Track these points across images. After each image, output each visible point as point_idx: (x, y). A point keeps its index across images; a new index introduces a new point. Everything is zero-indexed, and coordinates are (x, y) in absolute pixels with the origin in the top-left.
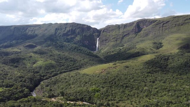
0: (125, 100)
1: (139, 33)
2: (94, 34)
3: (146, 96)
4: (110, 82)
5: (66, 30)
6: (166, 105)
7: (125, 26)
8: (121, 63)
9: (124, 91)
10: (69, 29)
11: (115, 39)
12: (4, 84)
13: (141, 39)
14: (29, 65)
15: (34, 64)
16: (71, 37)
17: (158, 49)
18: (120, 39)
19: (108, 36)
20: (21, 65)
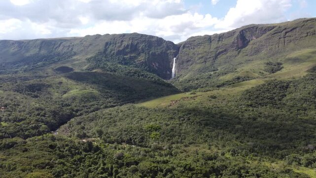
0: (200, 143)
1: (244, 49)
2: (169, 52)
3: (237, 138)
4: (180, 117)
5: (123, 45)
6: (268, 150)
7: (220, 37)
8: (204, 92)
9: (200, 131)
10: (126, 44)
11: (203, 59)
12: (10, 117)
13: (247, 58)
14: (56, 95)
15: (65, 93)
16: (130, 56)
17: (273, 73)
18: (212, 59)
19: (191, 54)
20: (44, 95)
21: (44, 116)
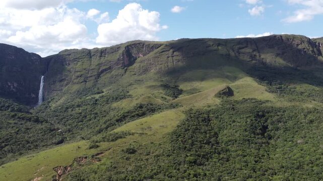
1: (130, 67)
7: (102, 52)
11: (82, 79)
13: (136, 77)
17: (176, 97)
18: (93, 78)
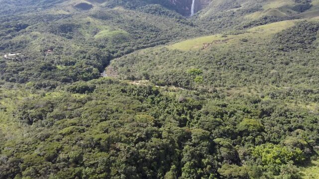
0: (240, 87)
3: (273, 83)
4: (217, 62)
8: (235, 34)
9: (239, 75)
14: (88, 36)
15: (96, 34)
20: (77, 36)
21: (89, 59)
